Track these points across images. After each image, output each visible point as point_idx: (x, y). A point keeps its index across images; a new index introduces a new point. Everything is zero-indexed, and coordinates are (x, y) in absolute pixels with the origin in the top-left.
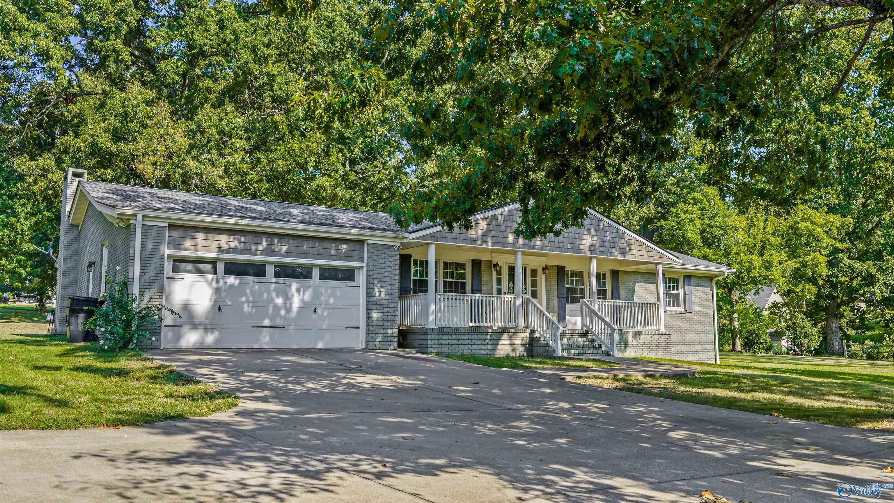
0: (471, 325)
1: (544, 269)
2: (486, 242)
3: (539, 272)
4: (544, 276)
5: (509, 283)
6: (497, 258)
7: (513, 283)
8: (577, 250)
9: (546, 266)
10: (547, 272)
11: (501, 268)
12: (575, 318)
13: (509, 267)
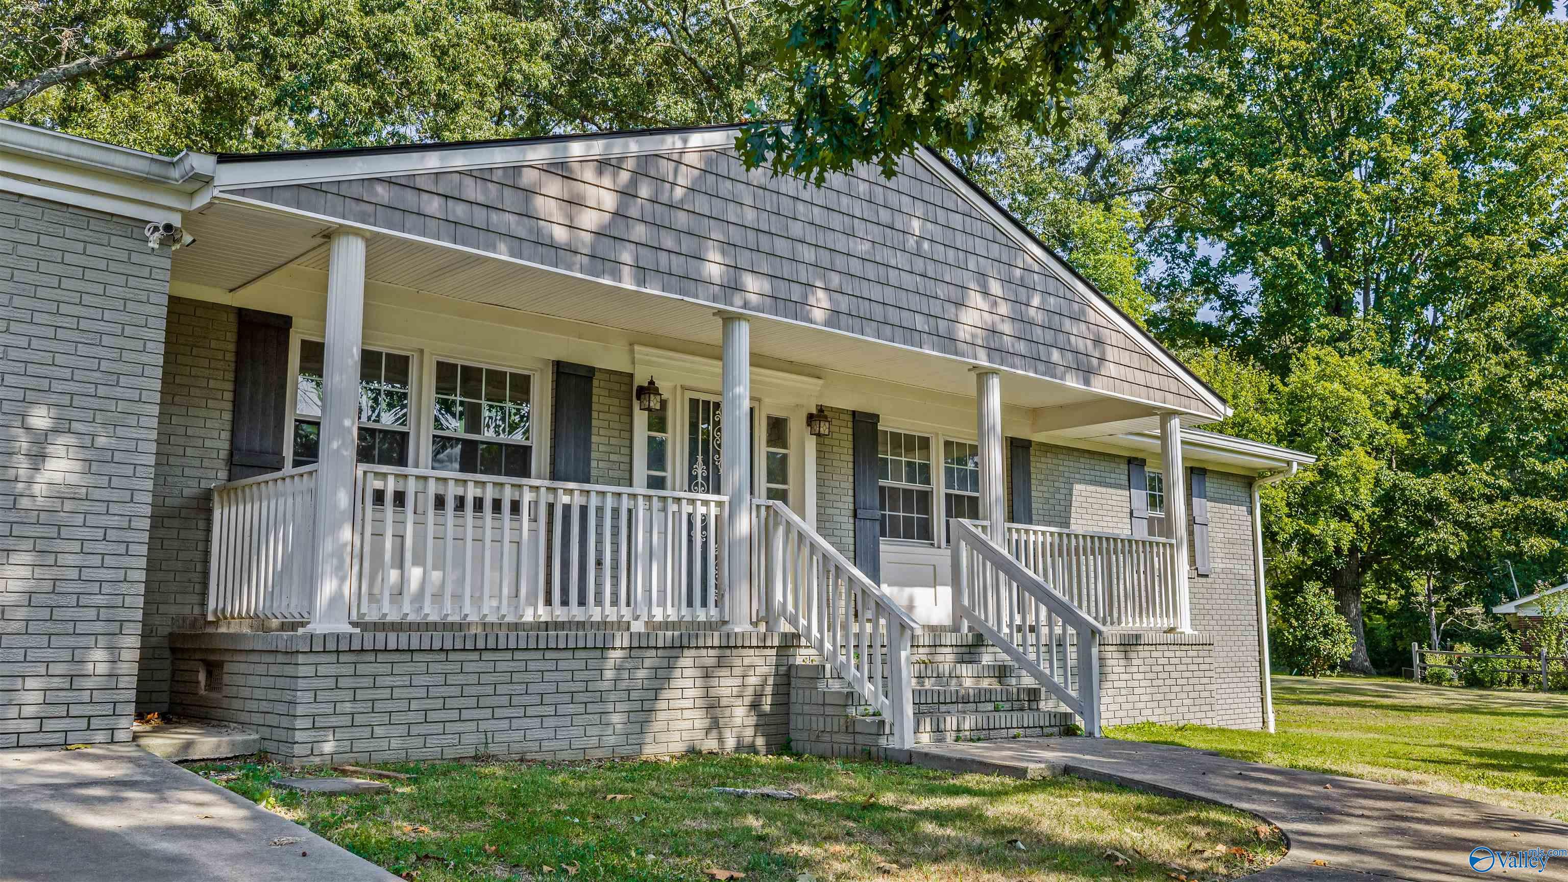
0: (543, 613)
1: (811, 419)
2: (613, 266)
3: (797, 428)
4: (811, 444)
5: (692, 461)
6: (649, 363)
7: (706, 462)
8: (949, 342)
9: (821, 409)
10: (824, 428)
11: (664, 403)
12: (908, 591)
13: (694, 403)
